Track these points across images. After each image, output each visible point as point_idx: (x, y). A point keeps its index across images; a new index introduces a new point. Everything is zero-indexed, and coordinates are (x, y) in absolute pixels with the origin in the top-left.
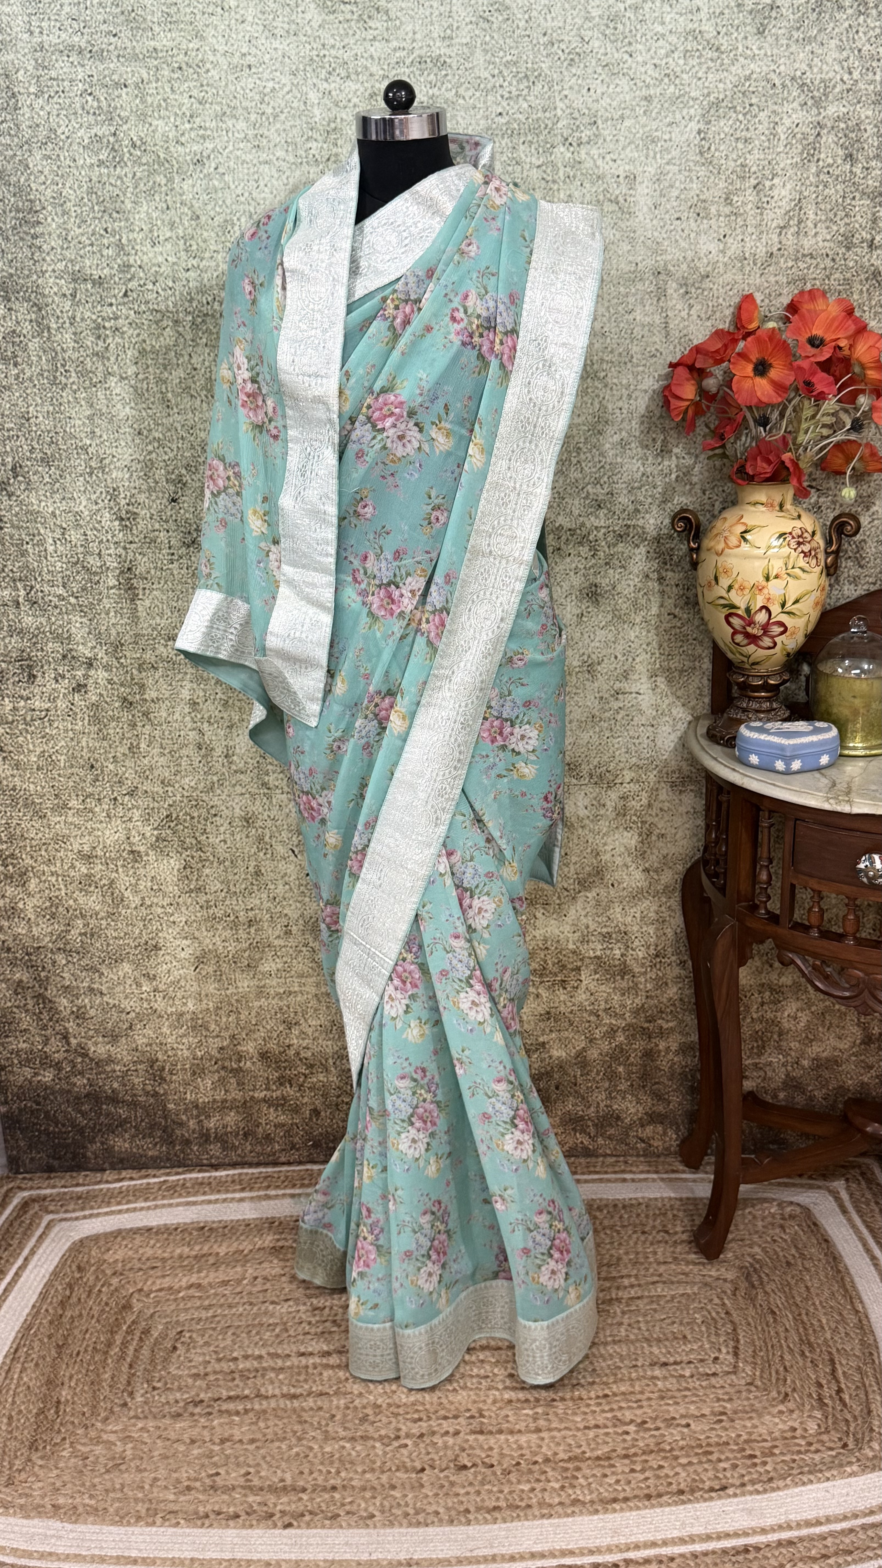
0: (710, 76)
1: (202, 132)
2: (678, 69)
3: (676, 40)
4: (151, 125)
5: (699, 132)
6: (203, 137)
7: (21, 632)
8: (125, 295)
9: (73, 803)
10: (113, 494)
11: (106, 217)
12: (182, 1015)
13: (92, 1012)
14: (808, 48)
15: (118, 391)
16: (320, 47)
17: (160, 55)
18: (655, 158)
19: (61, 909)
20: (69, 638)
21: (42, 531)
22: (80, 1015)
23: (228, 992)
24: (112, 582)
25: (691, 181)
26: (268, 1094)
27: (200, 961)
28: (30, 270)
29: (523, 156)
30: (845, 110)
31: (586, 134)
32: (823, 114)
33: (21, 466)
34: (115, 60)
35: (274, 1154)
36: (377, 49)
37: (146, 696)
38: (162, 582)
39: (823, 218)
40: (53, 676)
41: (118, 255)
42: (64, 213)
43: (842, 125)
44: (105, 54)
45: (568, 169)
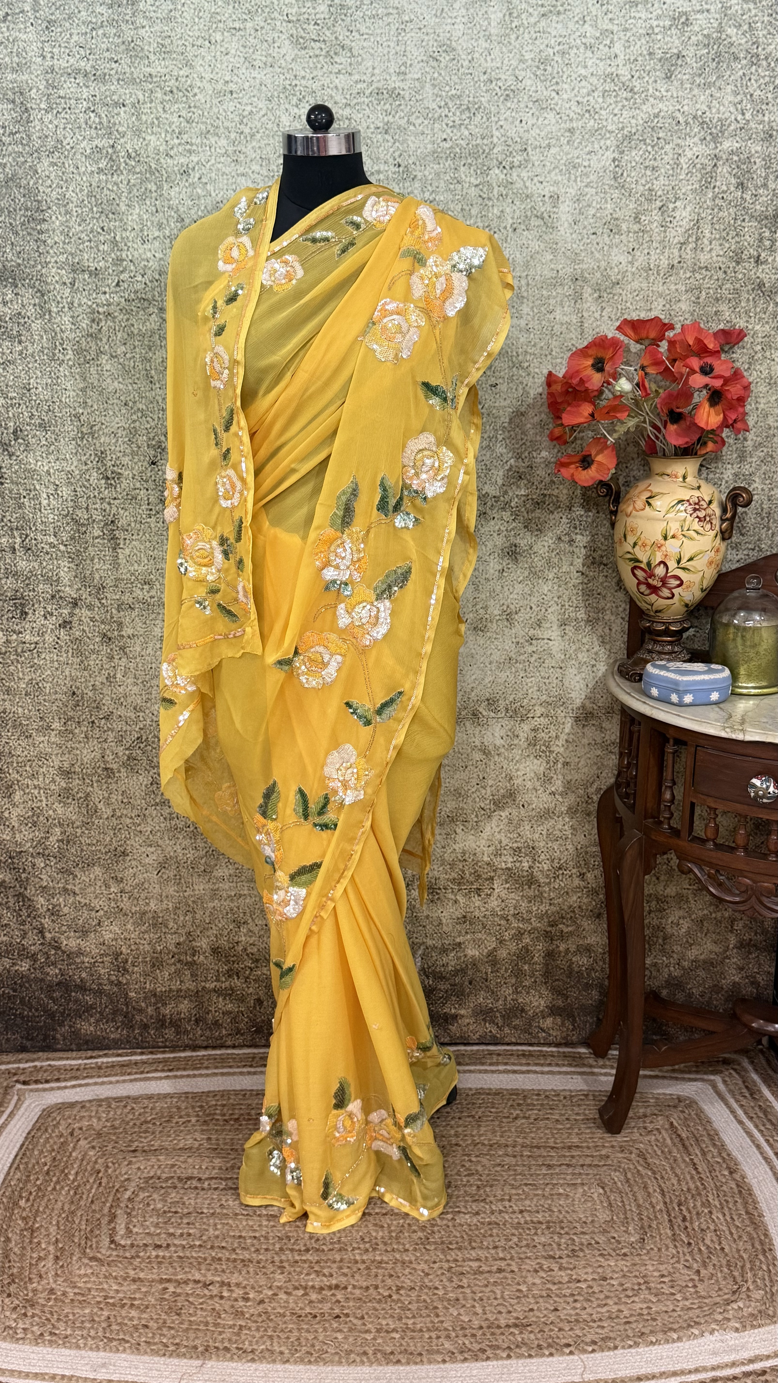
0: (624, 112)
1: (188, 147)
2: (597, 106)
3: (596, 82)
4: (144, 139)
5: (614, 160)
6: (190, 152)
7: (16, 574)
8: (118, 285)
9: (56, 725)
10: (101, 456)
11: (103, 218)
12: (145, 913)
13: (66, 910)
14: (708, 92)
15: (108, 367)
16: (293, 77)
17: (155, 80)
18: (575, 181)
19: (41, 818)
20: (58, 580)
21: (38, 487)
22: (54, 912)
23: (186, 894)
24: (97, 533)
25: (606, 202)
26: (218, 984)
27: (162, 866)
28: (35, 261)
29: (463, 176)
30: (738, 145)
31: (518, 159)
32: (720, 148)
33: (21, 430)
34: (116, 83)
35: (222, 1038)
36: (342, 81)
37: (123, 633)
38: (141, 534)
39: (718, 236)
40: (42, 613)
41: (113, 250)
42: (67, 212)
43: (735, 158)
44: (107, 77)
45: (502, 189)
